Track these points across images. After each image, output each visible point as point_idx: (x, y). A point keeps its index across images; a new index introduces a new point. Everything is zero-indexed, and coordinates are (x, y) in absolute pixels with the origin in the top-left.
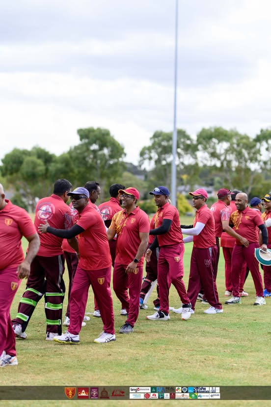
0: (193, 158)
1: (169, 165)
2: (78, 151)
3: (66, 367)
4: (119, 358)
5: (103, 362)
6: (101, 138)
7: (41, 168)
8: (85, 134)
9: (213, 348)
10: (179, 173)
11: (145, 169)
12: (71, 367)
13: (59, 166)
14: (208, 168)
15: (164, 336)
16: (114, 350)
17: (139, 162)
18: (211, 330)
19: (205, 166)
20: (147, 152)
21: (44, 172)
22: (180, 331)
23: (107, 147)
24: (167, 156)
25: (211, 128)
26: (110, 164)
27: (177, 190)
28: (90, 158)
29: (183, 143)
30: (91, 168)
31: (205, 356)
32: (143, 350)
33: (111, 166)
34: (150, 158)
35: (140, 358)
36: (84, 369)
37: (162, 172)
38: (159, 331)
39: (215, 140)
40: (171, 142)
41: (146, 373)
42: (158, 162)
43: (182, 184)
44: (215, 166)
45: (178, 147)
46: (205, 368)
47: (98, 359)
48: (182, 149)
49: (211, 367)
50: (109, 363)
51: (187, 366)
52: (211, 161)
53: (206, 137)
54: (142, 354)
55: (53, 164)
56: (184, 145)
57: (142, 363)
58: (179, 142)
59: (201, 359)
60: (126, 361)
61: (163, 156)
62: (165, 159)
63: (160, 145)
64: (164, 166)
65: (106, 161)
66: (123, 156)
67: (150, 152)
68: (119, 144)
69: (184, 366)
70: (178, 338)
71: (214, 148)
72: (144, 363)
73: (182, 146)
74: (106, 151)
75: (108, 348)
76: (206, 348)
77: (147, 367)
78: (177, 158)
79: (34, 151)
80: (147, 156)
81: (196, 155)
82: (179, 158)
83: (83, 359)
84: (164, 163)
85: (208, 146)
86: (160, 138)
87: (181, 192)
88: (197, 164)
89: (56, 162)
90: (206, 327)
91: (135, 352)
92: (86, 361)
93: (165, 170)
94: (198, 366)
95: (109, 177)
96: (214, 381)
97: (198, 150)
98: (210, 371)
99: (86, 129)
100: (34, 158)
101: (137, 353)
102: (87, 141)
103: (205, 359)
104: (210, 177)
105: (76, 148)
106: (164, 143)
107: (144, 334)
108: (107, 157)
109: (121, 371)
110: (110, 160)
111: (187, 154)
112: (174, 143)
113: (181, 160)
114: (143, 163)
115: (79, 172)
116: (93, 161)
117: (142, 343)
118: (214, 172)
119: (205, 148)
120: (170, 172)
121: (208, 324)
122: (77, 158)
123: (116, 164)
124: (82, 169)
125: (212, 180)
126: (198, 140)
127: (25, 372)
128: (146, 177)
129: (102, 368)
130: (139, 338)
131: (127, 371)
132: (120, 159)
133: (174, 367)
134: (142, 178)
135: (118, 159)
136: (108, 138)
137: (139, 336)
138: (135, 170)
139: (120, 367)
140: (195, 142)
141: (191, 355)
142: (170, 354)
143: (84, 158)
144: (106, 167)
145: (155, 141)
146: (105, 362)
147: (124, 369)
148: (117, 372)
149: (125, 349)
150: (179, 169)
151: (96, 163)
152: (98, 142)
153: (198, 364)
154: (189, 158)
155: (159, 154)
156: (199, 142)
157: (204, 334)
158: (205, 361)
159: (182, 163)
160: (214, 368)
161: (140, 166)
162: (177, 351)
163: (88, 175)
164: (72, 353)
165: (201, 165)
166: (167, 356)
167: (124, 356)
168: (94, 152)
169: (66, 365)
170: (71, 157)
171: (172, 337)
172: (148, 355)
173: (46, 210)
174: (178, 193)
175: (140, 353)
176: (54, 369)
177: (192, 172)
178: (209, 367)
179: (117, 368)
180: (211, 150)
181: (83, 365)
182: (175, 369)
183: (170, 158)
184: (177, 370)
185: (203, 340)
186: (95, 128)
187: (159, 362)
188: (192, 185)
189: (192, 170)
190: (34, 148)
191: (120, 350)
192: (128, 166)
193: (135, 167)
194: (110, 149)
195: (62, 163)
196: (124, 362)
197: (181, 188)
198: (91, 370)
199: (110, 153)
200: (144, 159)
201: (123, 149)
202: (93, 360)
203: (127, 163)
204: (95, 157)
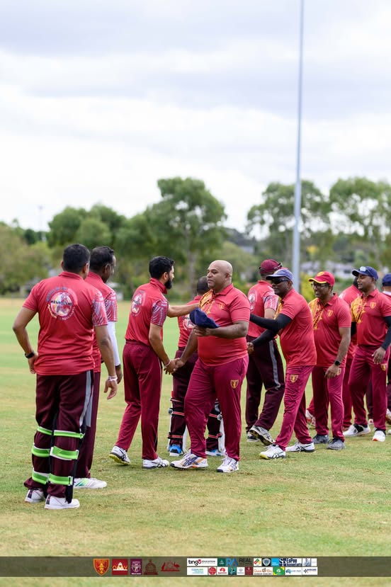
0: (324, 221)
1: (289, 232)
2: (159, 211)
3: (139, 522)
4: (217, 511)
5: (193, 516)
6: (193, 193)
7: (106, 235)
8: (168, 187)
9: (353, 498)
10: (304, 244)
11: (254, 238)
12: (147, 523)
13: (131, 232)
14: (346, 237)
15: (282, 480)
16: (208, 499)
17: (247, 227)
18: (350, 472)
19: (341, 233)
20: (257, 212)
21: (110, 241)
22: (304, 473)
23: (200, 205)
24: (287, 219)
25: (349, 179)
26: (204, 230)
27: (300, 269)
28: (176, 222)
29: (310, 200)
30: (175, 236)
31: (340, 509)
32: (251, 499)
33: (206, 233)
34: (263, 222)
35: (247, 511)
36: (166, 526)
37: (280, 242)
38: (275, 472)
39: (356, 197)
40: (292, 199)
41: (256, 532)
42: (274, 227)
43: (309, 260)
44: (355, 235)
45: (303, 206)
46: (340, 526)
47: (185, 511)
48: (309, 209)
49: (349, 526)
50: (201, 519)
51: (315, 523)
52: (350, 226)
53: (344, 192)
54: (250, 505)
55: (122, 230)
56: (311, 204)
57: (250, 518)
58: (305, 200)
59: (335, 514)
60: (227, 514)
61: (281, 219)
62: (284, 224)
63: (276, 203)
64: (282, 233)
65: (200, 225)
66: (223, 218)
67: (262, 213)
68: (217, 202)
69: (310, 523)
70: (302, 483)
71: (355, 207)
72: (253, 517)
73: (308, 205)
74: (198, 212)
75: (200, 496)
76: (343, 497)
77: (257, 525)
78: (301, 222)
79: (96, 210)
80: (257, 219)
81: (328, 219)
82: (304, 222)
83: (165, 511)
84: (282, 229)
85: (345, 205)
86: (277, 193)
87: (306, 271)
88: (329, 231)
89: (127, 226)
90: (343, 466)
91: (239, 502)
92: (169, 514)
93: (284, 239)
94: (330, 524)
95: (202, 249)
96: (354, 546)
97: (331, 210)
98: (348, 530)
99: (170, 180)
100: (97, 221)
101: (242, 504)
102: (170, 196)
103: (341, 514)
104: (349, 249)
105: (156, 207)
106: (282, 201)
107: (253, 476)
108: (201, 221)
109: (218, 530)
110: (204, 224)
111: (315, 216)
112: (297, 200)
113: (307, 225)
114: (252, 229)
115: (160, 242)
116: (179, 226)
117: (249, 490)
118: (355, 242)
119: (342, 208)
120: (291, 242)
121: (345, 462)
122: (156, 222)
123: (212, 230)
124: (165, 238)
125: (352, 254)
126: (331, 196)
127: (81, 529)
128: (256, 249)
129: (192, 524)
130: (246, 482)
131: (228, 530)
132: (219, 224)
133: (296, 525)
134: (250, 250)
135: (215, 222)
136: (201, 193)
137: (245, 480)
138: (239, 239)
139: (217, 524)
140: (327, 200)
141: (320, 508)
142: (290, 506)
143: (167, 222)
144: (198, 235)
145: (269, 198)
146: (197, 516)
147: (224, 526)
148: (214, 530)
149: (225, 498)
150: (303, 238)
151: (185, 228)
152: (187, 198)
153: (331, 520)
154: (319, 222)
155: (276, 216)
156: (333, 200)
157: (339, 477)
158: (341, 516)
159: (309, 230)
160: (354, 526)
161: (248, 233)
162: (301, 501)
163: (172, 246)
164: (148, 502)
165: (335, 232)
166: (286, 509)
167: (223, 507)
168: (182, 212)
169: (139, 520)
170: (149, 220)
171: (293, 481)
172: (257, 506)
173: (63, 301)
174: (302, 273)
175: (247, 504)
176: (123, 525)
177: (323, 243)
178: (346, 525)
179: (213, 525)
180: (350, 210)
181: (165, 521)
182: (298, 527)
183: (290, 223)
184: (300, 529)
185: (337, 486)
186: (184, 178)
187: (274, 518)
188: (323, 262)
189: (322, 239)
190: (95, 207)
191: (217, 500)
192: (230, 233)
193: (240, 235)
194: (204, 208)
195: (135, 229)
196: (222, 516)
197: (307, 265)
198: (175, 528)
199: (205, 214)
200: (254, 223)
201: (222, 209)
202: (178, 513)
203: (228, 229)
204: (183, 220)
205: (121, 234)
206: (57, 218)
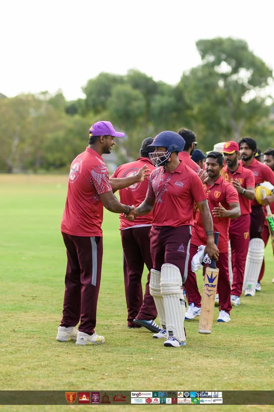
206: (91, 83)
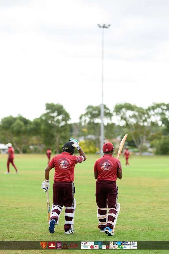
13: (32, 126)
20: (83, 117)
30: (51, 127)
48: (103, 115)
63: (91, 113)
66: (69, 120)
74: (60, 117)
81: (111, 119)
86: (91, 109)
88: (113, 124)
89: (31, 124)
97: (113, 115)
100: (18, 121)
110: (62, 122)
119: (117, 114)
136: (62, 109)
140: (112, 111)
143: (47, 122)
145: (88, 111)
152: (56, 111)
155: (90, 118)
163: (49, 131)
195: (34, 125)
199: (63, 118)
201: (69, 116)
205: (29, 127)
